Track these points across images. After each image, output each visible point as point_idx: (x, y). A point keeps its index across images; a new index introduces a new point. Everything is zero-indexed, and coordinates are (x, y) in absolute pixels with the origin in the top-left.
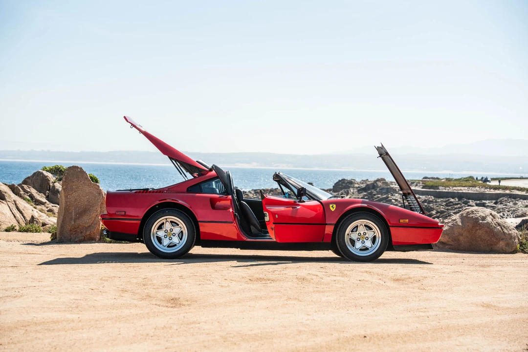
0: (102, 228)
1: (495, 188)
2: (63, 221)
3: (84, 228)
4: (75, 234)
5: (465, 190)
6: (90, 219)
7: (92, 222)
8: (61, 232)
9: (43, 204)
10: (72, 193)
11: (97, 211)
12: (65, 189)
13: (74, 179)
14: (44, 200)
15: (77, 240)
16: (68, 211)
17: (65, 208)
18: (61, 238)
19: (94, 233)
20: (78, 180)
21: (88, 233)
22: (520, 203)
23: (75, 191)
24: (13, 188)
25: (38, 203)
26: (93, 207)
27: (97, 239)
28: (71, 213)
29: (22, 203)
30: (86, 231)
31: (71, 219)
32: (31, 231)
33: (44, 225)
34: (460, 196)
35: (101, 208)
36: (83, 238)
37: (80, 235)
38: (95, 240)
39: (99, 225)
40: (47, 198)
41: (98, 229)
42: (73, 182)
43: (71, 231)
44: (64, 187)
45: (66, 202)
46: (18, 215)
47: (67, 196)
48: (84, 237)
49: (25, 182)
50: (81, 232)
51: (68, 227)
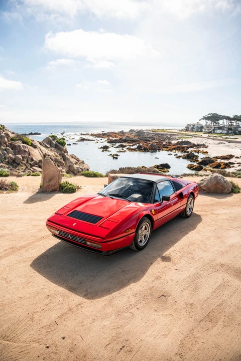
0: (59, 186)
1: (170, 132)
2: (43, 183)
5: (162, 133)
7: (55, 183)
8: (43, 188)
9: (49, 148)
10: (46, 171)
12: (43, 169)
14: (49, 146)
18: (43, 190)
19: (56, 188)
22: (176, 136)
24: (40, 143)
25: (47, 147)
26: (55, 177)
27: (58, 191)
28: (46, 180)
29: (42, 148)
30: (53, 187)
31: (47, 182)
33: (49, 156)
34: (162, 134)
35: (58, 177)
40: (50, 146)
42: (47, 166)
45: (44, 175)
46: (41, 153)
47: (44, 172)
49: (44, 141)
50: (51, 188)
51: (46, 185)
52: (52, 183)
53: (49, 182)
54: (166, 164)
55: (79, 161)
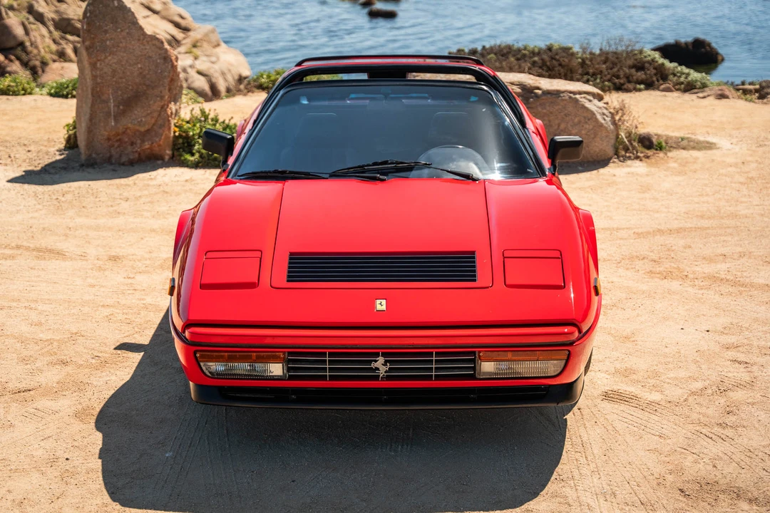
0: (175, 132)
2: (91, 120)
3: (137, 133)
4: (119, 146)
6: (148, 114)
7: (153, 121)
8: (89, 144)
10: (106, 57)
11: (162, 97)
12: (90, 47)
13: (107, 25)
15: (124, 159)
16: (99, 97)
17: (93, 89)
18: (90, 155)
19: (159, 145)
20: (117, 28)
21: (147, 145)
23: (112, 53)
26: (153, 89)
27: (167, 158)
28: (107, 102)
30: (143, 141)
31: (108, 114)
32: (15, 94)
35: (170, 90)
36: (137, 155)
37: (130, 149)
38: (162, 158)
39: (170, 128)
41: (167, 137)
42: (106, 32)
43: (109, 139)
44: (87, 43)
45: (94, 77)
47: (96, 63)
48: (139, 154)
50: (132, 144)
51: (103, 133)
52: (139, 118)
53: (124, 113)
54: (698, 43)
55: (186, 30)
